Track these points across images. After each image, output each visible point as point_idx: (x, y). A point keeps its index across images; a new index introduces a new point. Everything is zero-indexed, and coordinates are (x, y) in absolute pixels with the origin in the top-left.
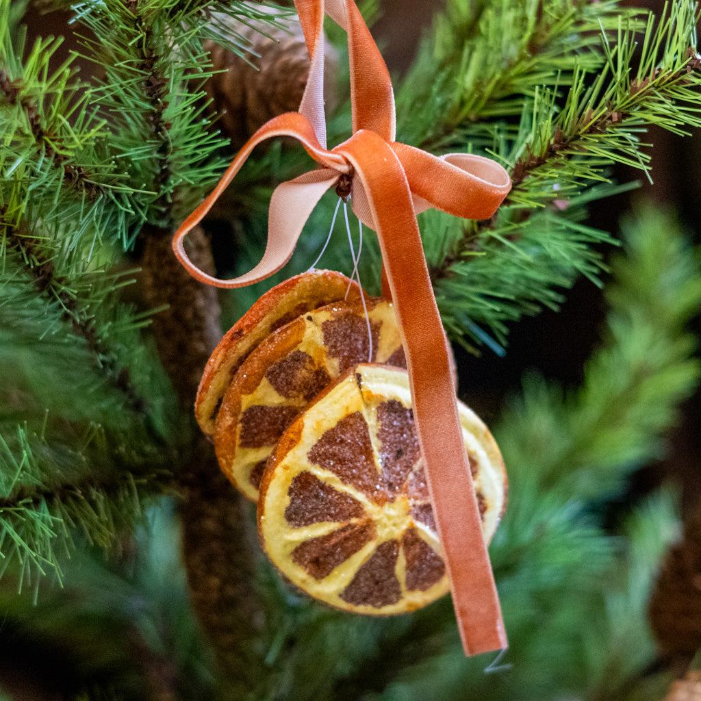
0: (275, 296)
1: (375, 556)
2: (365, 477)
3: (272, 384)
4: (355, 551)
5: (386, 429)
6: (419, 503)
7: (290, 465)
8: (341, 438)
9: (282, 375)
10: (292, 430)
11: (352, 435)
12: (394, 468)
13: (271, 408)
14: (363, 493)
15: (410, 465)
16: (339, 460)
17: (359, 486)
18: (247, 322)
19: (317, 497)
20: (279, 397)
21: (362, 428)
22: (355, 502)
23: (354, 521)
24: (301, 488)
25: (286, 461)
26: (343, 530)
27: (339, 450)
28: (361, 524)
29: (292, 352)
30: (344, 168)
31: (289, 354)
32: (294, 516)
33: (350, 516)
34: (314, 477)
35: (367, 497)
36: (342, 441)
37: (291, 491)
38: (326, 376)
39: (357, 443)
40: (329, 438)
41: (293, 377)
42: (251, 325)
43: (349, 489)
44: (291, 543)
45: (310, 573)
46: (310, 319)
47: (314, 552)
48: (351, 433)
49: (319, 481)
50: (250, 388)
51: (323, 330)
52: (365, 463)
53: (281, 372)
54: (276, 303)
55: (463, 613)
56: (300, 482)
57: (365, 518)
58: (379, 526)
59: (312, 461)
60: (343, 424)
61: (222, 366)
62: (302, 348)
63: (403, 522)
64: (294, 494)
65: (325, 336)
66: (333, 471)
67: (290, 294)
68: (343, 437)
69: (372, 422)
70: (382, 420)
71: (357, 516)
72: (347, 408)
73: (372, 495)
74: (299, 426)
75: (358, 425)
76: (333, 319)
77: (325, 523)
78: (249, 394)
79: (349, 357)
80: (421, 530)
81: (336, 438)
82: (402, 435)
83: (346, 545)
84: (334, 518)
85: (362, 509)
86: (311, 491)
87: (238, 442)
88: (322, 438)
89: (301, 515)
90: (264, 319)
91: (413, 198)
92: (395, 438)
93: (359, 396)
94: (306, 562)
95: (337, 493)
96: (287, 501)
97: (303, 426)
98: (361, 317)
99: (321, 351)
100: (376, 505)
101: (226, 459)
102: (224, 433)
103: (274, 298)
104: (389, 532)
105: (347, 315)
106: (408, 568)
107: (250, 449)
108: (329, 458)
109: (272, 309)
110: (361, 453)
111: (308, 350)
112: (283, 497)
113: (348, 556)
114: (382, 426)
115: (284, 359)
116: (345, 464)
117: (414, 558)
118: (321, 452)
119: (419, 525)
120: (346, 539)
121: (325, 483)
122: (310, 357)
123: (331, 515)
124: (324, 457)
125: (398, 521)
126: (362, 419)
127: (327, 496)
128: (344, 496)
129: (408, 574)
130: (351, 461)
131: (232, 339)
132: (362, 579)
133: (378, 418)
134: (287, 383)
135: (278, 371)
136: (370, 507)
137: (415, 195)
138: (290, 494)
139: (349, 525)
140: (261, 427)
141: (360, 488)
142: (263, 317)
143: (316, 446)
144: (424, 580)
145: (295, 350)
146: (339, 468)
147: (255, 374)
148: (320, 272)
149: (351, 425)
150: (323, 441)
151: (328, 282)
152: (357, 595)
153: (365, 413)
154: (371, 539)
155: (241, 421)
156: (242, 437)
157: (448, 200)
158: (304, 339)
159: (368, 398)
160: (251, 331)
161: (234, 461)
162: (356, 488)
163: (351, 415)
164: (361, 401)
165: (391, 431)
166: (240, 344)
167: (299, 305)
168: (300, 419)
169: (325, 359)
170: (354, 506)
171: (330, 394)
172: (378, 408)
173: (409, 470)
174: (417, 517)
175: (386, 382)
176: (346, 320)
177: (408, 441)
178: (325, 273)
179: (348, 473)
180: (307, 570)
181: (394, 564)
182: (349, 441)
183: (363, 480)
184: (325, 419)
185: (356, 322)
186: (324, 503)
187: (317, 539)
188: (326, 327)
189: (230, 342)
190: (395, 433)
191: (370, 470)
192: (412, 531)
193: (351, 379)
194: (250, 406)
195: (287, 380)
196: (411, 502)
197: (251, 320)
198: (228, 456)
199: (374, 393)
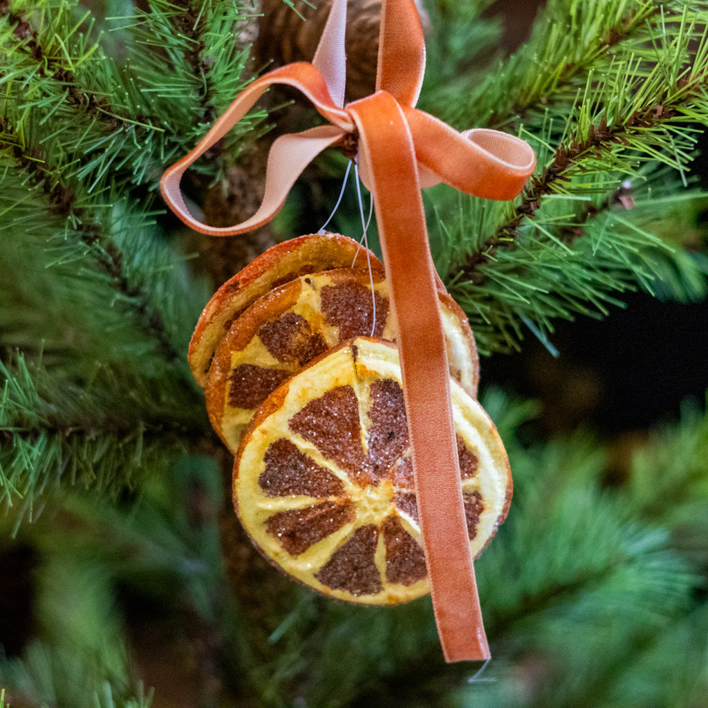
0: (277, 253)
1: (352, 540)
2: (349, 454)
3: (265, 345)
4: (332, 532)
5: (379, 409)
6: (405, 491)
7: (268, 430)
8: (327, 410)
9: (276, 336)
10: (276, 394)
11: (339, 409)
12: (383, 451)
13: (263, 369)
14: (346, 471)
15: (401, 450)
16: (323, 432)
17: (342, 463)
18: (244, 276)
19: (295, 467)
20: (273, 359)
21: (351, 403)
22: (335, 478)
23: (332, 498)
24: (279, 456)
25: (264, 426)
26: (320, 507)
27: (324, 423)
28: (338, 503)
29: (286, 313)
30: (348, 127)
31: (283, 315)
32: (269, 484)
33: (328, 493)
34: (294, 446)
35: (349, 476)
36: (328, 414)
37: (267, 458)
38: (323, 344)
39: (344, 418)
40: (314, 407)
41: (287, 339)
42: (248, 280)
43: (330, 465)
44: (264, 511)
45: (283, 547)
46: (308, 281)
47: (289, 525)
48: (339, 407)
49: (298, 451)
50: (241, 345)
51: (322, 295)
52: (350, 441)
53: (275, 333)
54: (278, 261)
55: (442, 614)
56: (279, 449)
57: (344, 497)
58: (358, 509)
59: (293, 429)
60: (331, 396)
61: (214, 318)
62: (297, 311)
63: (384, 509)
64: (270, 461)
65: (323, 302)
66: (315, 444)
67: (294, 253)
68: (329, 409)
69: (363, 397)
70: (375, 398)
71: (335, 494)
72: (337, 380)
73: (355, 475)
74: (284, 391)
75: (348, 399)
76: (334, 285)
77: (302, 496)
78: (238, 350)
79: (352, 328)
80: (404, 520)
81: (322, 409)
82: (395, 418)
83: (322, 523)
84: (312, 492)
85: (341, 488)
86: (289, 461)
87: (227, 400)
88: (306, 407)
89: (277, 484)
90: (263, 276)
91: (418, 167)
92: (387, 419)
93: (352, 369)
94: (280, 535)
95: (316, 466)
96: (262, 466)
97: (288, 392)
98: (366, 288)
99: (318, 317)
100: (358, 486)
101: (216, 417)
102: (213, 388)
103: (276, 255)
104: (369, 517)
105: (350, 284)
106: (387, 558)
107: (241, 409)
108: (312, 430)
109: (273, 266)
110: (348, 430)
111: (303, 313)
112: (259, 462)
113: (324, 535)
114: (374, 404)
115: (278, 319)
116: (329, 438)
117: (395, 548)
118: (303, 422)
119: (403, 515)
120: (323, 517)
121: (305, 454)
122: (306, 321)
123: (308, 489)
124: (307, 428)
125: (380, 506)
126: (353, 394)
127: (306, 469)
128: (324, 472)
129: (389, 565)
130: (335, 436)
131: (227, 291)
132: (339, 562)
133: (371, 396)
134: (281, 344)
135: (271, 331)
136: (350, 487)
137: (422, 165)
138: (266, 460)
139: (327, 503)
140: (253, 388)
141: (341, 465)
142: (262, 273)
143: (299, 414)
144: (407, 574)
145: (289, 311)
146: (322, 441)
147: (246, 330)
148: (331, 235)
149: (339, 398)
150: (307, 410)
151: (338, 246)
152: (335, 578)
153: (356, 389)
154: (349, 521)
155: (231, 378)
156: (231, 395)
157: (456, 174)
158: (298, 301)
159: (361, 374)
160: (247, 286)
161: (223, 419)
162: (338, 465)
163: (340, 388)
164: (354, 374)
165: (384, 411)
166: (235, 297)
167: (304, 266)
168: (286, 384)
169: (322, 326)
170: (334, 484)
171: (321, 362)
172: (372, 386)
173: (398, 455)
174: (401, 505)
175: (385, 360)
176: (349, 288)
177: (401, 425)
178: (335, 237)
179: (331, 447)
180: (281, 544)
181: (374, 551)
182: (336, 415)
183: (347, 458)
184: (311, 388)
185: (361, 292)
186: (302, 475)
187: (293, 511)
188: (325, 292)
189: (224, 294)
190: (387, 414)
191: (355, 449)
192: (393, 520)
193: (346, 350)
194: (240, 363)
195: (281, 342)
196: (396, 489)
197: (248, 274)
198: (217, 414)
199: (368, 368)
